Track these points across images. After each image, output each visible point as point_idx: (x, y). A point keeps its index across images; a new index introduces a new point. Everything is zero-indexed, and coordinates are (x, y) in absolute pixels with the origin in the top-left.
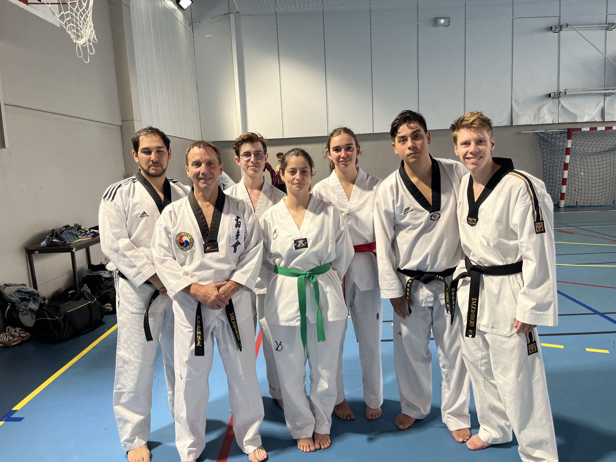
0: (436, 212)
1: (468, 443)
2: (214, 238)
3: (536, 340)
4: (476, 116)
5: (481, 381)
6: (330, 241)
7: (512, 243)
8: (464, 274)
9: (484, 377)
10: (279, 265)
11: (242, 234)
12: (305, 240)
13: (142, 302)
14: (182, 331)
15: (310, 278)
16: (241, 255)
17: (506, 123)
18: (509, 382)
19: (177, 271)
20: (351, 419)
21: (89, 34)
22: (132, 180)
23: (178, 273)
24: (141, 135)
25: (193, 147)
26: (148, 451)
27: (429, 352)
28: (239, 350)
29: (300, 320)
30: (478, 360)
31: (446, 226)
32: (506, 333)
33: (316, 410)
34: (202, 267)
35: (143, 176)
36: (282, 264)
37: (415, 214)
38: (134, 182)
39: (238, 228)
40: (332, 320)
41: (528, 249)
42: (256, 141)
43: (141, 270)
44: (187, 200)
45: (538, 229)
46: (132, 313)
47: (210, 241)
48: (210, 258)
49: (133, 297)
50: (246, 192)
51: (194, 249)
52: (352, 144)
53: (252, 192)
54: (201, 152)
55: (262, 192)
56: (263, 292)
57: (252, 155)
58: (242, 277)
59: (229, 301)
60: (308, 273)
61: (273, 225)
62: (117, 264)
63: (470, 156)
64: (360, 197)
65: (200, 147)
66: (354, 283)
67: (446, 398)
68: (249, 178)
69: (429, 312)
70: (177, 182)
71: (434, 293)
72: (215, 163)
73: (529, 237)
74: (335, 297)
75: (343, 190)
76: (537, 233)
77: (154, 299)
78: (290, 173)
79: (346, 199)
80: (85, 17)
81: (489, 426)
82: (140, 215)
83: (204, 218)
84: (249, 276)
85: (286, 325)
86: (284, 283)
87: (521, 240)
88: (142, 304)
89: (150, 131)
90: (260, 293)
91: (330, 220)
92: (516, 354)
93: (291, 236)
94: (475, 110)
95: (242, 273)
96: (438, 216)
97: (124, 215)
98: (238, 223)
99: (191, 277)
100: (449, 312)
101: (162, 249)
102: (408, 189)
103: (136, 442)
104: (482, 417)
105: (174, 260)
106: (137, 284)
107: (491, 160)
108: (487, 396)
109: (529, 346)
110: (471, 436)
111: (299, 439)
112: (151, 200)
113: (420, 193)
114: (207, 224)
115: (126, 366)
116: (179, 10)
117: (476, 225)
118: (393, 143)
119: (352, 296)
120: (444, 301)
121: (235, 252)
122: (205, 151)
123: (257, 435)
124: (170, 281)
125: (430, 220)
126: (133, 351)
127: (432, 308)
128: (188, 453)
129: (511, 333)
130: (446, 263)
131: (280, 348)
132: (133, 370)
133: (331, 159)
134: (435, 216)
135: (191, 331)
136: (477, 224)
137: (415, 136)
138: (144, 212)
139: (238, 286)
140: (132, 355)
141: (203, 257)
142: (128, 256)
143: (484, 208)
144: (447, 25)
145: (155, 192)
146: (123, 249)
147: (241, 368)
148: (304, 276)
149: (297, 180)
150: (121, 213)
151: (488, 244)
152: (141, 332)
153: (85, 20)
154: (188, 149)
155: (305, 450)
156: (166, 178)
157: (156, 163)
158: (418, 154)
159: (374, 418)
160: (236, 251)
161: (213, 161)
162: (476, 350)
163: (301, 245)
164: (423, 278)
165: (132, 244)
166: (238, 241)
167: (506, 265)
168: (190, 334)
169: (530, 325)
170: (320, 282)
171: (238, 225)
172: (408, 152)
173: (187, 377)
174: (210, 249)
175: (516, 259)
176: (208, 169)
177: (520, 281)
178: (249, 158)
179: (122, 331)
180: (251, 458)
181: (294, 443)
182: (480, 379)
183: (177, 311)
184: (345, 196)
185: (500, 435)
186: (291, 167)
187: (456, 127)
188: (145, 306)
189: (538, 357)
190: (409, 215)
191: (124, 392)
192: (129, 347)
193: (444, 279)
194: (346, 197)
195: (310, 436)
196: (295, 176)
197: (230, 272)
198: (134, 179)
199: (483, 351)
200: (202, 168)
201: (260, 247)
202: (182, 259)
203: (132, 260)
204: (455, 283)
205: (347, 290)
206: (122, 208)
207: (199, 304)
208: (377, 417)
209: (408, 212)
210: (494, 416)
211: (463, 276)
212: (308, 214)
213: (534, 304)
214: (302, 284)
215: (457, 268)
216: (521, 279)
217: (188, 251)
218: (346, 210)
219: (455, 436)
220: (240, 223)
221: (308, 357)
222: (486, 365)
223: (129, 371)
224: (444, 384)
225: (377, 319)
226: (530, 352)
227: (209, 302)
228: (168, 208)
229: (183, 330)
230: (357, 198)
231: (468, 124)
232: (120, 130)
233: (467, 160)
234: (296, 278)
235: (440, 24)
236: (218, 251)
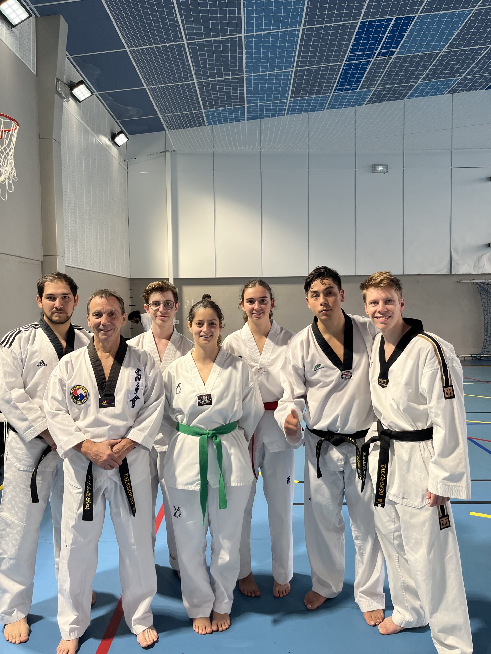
0: (347, 371)
1: (380, 626)
2: (111, 392)
3: (448, 514)
4: (385, 275)
5: (395, 556)
6: (237, 398)
7: (422, 407)
8: (374, 438)
9: (398, 552)
10: (182, 422)
11: (142, 388)
12: (210, 396)
13: (31, 458)
14: (71, 492)
15: (213, 438)
16: (140, 411)
17: (445, 271)
18: (420, 559)
19: (68, 426)
20: (256, 596)
21: (8, 172)
22: (33, 326)
23: (70, 428)
24: (47, 281)
25: (95, 296)
26: (27, 626)
27: (342, 520)
28: (132, 515)
29: (200, 484)
30: (391, 533)
31: (358, 387)
32: (417, 505)
33: (216, 585)
34: (97, 423)
35: (46, 322)
36: (185, 421)
37: (326, 371)
38: (36, 328)
39: (137, 381)
40: (235, 485)
41: (437, 415)
42: (166, 291)
43: (33, 424)
44: (86, 350)
45: (447, 394)
46: (20, 470)
47: (107, 395)
48: (105, 414)
49: (23, 453)
50: (153, 342)
51: (89, 403)
52: (267, 297)
53: (160, 341)
54: (103, 302)
55: (171, 342)
56: (164, 449)
57: (162, 305)
58: (139, 435)
59: (123, 461)
60: (211, 432)
61: (178, 379)
62: (7, 416)
63: (379, 315)
64: (273, 352)
65: (102, 297)
66: (264, 444)
67: (359, 575)
68: (157, 327)
69: (341, 477)
70: (83, 329)
71: (345, 456)
72: (117, 313)
73: (438, 403)
74: (239, 460)
75: (255, 343)
76: (446, 398)
77: (45, 456)
78: (197, 325)
79: (257, 352)
80: (6, 155)
81: (402, 607)
82: (37, 364)
83: (102, 370)
84: (146, 434)
85: (185, 489)
86: (186, 442)
87: (430, 405)
88: (31, 461)
89: (56, 276)
90: (161, 451)
91: (238, 376)
92: (426, 528)
93: (194, 391)
94: (384, 270)
95: (139, 430)
96: (350, 375)
97: (21, 363)
98: (139, 376)
99: (84, 434)
100: (360, 478)
101: (55, 402)
102: (319, 345)
103: (15, 615)
104: (395, 597)
105: (68, 414)
106: (28, 438)
107: (401, 321)
108: (400, 573)
109: (441, 520)
110: (384, 618)
111: (195, 619)
112: (52, 348)
113: (332, 350)
114: (105, 377)
115: (8, 529)
116: (114, 146)
117: (386, 386)
118: (307, 297)
119: (261, 457)
120: (355, 465)
121: (133, 407)
122: (107, 301)
123: (148, 613)
124: (60, 437)
125: (341, 378)
126: (17, 513)
127: (343, 472)
128: (70, 630)
129: (422, 505)
130: (357, 425)
131: (178, 514)
132: (15, 534)
133: (244, 310)
134: (347, 374)
135: (79, 493)
136: (388, 386)
137: (328, 292)
138: (42, 361)
139: (134, 445)
140: (16, 517)
141: (98, 413)
142: (20, 408)
143: (394, 368)
144: (385, 172)
145: (56, 339)
146: (15, 400)
147: (133, 535)
148: (207, 435)
149: (204, 332)
150: (18, 361)
151: (398, 407)
152: (28, 492)
153: (5, 157)
154: (90, 298)
155: (200, 632)
156: (71, 324)
157: (60, 310)
158: (329, 312)
159: (281, 596)
160: (134, 405)
161: (115, 312)
162: (388, 521)
163: (205, 402)
164: (333, 440)
165: (27, 395)
166: (136, 395)
167: (416, 431)
168: (79, 495)
169: (443, 498)
170: (224, 442)
171: (139, 378)
172: (321, 308)
173: (72, 544)
174: (106, 404)
175: (427, 423)
176: (109, 320)
177: (431, 448)
178: (158, 307)
179: (7, 489)
180: (140, 639)
181: (189, 623)
182: (394, 554)
183: (68, 469)
184: (256, 350)
185: (413, 618)
186: (198, 319)
187: (365, 285)
188: (35, 463)
189: (451, 532)
190: (319, 372)
191: (5, 558)
192: (13, 508)
193: (356, 442)
194: (258, 350)
195: (208, 615)
196: (201, 328)
197: (126, 429)
198: (36, 325)
199: (395, 523)
200: (103, 320)
201: (161, 402)
202: (76, 413)
203: (24, 412)
204: (366, 447)
205: (256, 451)
206: (19, 355)
207: (91, 464)
208: (285, 595)
209: (319, 369)
210: (408, 597)
211: (373, 440)
212: (215, 368)
213: (447, 474)
214: (203, 445)
215: (369, 431)
216: (432, 447)
217: (83, 405)
218: (257, 365)
219: (366, 618)
220: (141, 375)
221: (209, 523)
222: (399, 539)
223: (11, 535)
224: (358, 557)
225: (288, 483)
226: (442, 527)
227: (101, 462)
228: (66, 358)
229: (72, 490)
230: (270, 352)
231: (376, 283)
232: (41, 265)
233: (375, 318)
234: (199, 438)
235: (378, 171)
236: (114, 406)
